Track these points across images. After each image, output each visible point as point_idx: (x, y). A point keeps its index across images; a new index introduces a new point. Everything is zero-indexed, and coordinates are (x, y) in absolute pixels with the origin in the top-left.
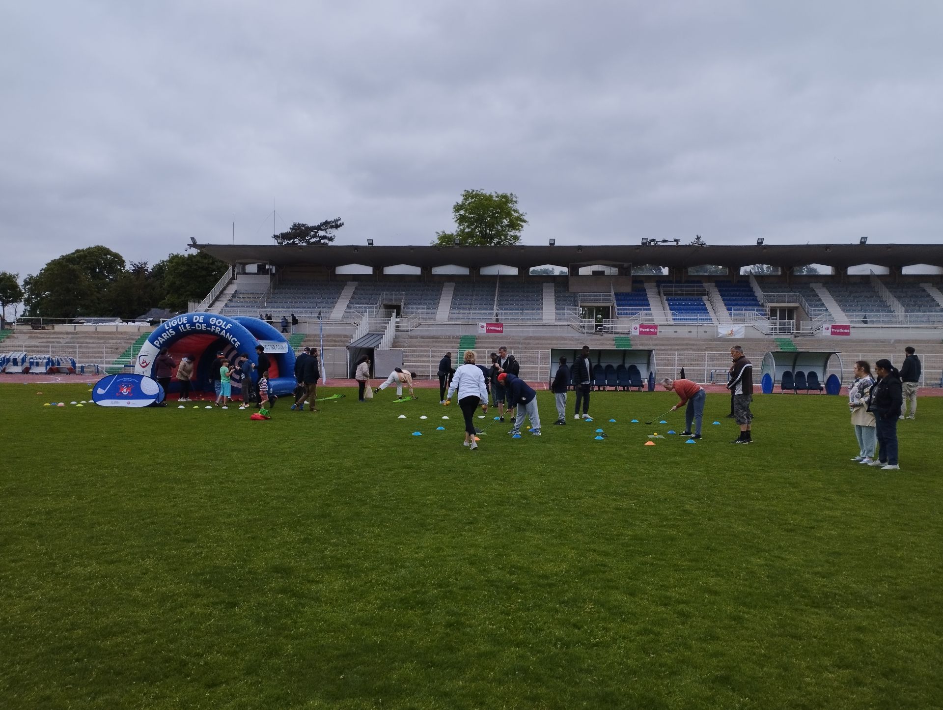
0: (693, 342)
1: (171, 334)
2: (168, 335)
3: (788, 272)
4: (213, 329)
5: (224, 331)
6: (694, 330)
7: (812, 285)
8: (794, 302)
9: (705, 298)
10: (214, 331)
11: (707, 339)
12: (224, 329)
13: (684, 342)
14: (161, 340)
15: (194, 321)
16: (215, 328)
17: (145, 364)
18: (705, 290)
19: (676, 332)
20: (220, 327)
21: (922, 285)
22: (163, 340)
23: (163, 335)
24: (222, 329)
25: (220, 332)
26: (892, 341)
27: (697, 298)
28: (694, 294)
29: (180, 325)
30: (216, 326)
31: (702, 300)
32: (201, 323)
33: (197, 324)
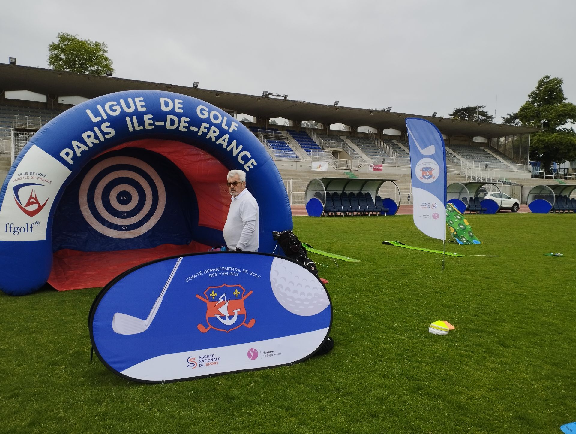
0: (300, 174)
1: (104, 134)
2: (97, 137)
3: (327, 128)
4: (203, 129)
5: (226, 136)
6: (294, 164)
7: (341, 137)
8: (338, 147)
9: (286, 142)
10: (205, 134)
11: (306, 172)
12: (227, 132)
13: (294, 173)
14: (79, 148)
15: (164, 108)
16: (209, 129)
17: (34, 207)
18: (283, 136)
19: (283, 165)
20: (219, 126)
21: (393, 141)
22: (83, 148)
23: (84, 136)
24: (223, 132)
25: (218, 138)
26: (402, 175)
27: (282, 141)
28: (279, 138)
29: (131, 115)
30: (212, 124)
31: (285, 143)
32: (179, 116)
33: (169, 117)
